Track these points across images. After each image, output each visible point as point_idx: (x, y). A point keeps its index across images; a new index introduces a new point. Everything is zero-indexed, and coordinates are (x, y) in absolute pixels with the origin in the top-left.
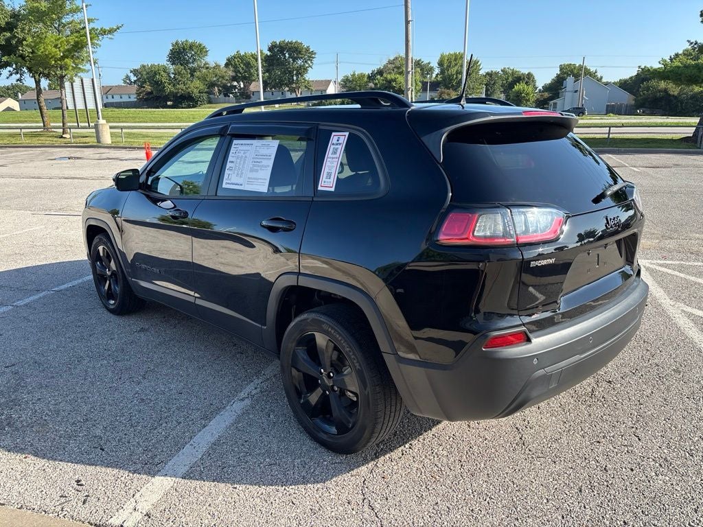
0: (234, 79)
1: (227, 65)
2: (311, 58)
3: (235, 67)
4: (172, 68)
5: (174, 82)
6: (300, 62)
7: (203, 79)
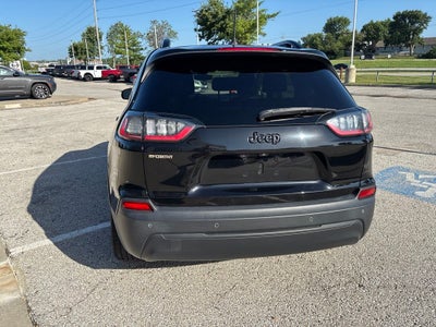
0: (366, 39)
1: (362, 31)
2: (426, 22)
3: (368, 31)
4: (324, 34)
5: (324, 43)
6: (417, 25)
7: (344, 41)
